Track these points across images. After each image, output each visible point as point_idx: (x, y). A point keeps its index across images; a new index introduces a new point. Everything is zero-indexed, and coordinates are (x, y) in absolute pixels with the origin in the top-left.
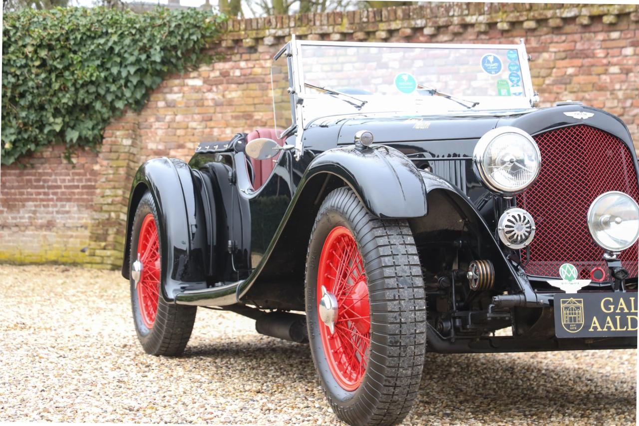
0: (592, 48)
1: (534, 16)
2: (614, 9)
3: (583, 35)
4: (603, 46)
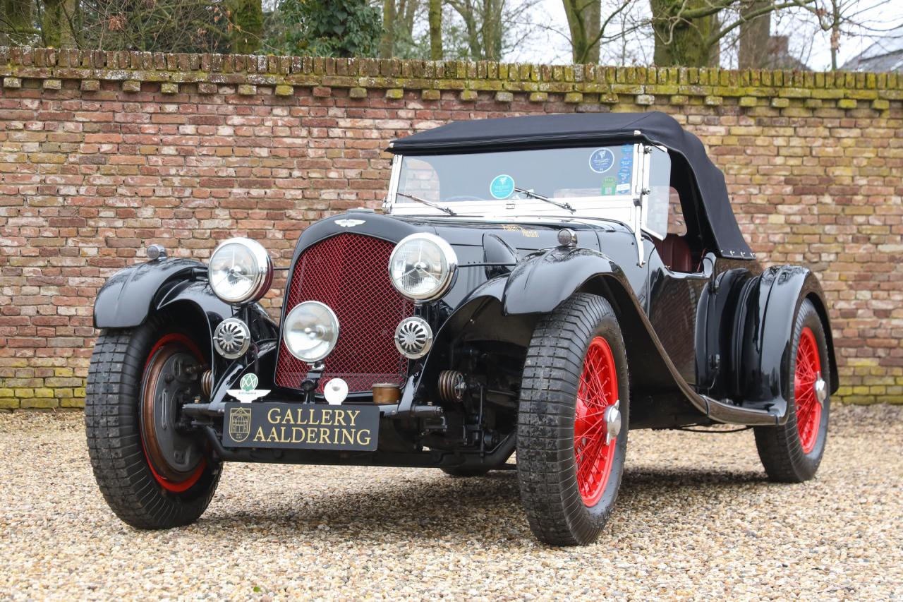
0: (138, 121)
1: (60, 74)
2: (179, 77)
3: (126, 104)
4: (154, 121)
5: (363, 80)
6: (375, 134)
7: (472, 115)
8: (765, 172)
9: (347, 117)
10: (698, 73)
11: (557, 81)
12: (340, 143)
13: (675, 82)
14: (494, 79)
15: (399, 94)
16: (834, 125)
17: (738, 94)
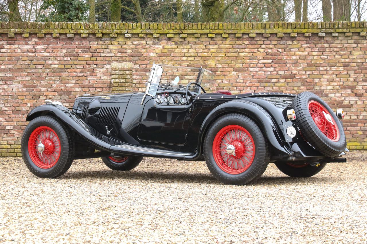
5: (12, 30)
6: (19, 51)
7: (58, 43)
8: (179, 63)
9: (8, 45)
10: (149, 25)
11: (91, 29)
12: (5, 55)
13: (140, 29)
14: (66, 29)
15: (27, 35)
16: (207, 44)
17: (166, 33)
